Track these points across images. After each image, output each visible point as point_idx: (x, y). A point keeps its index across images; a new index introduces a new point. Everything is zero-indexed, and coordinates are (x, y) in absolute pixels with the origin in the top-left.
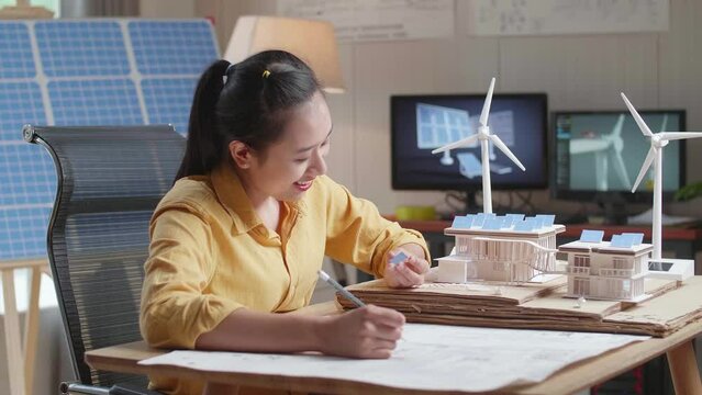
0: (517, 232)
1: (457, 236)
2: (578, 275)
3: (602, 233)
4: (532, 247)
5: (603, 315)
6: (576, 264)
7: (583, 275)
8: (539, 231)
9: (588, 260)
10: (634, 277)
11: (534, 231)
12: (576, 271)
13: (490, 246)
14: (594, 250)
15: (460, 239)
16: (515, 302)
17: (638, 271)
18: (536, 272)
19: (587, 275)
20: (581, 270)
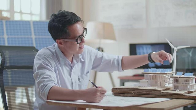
0: (161, 73)
1: (145, 74)
2: (175, 84)
3: (182, 73)
4: (165, 77)
5: (183, 94)
6: (175, 81)
7: (177, 84)
8: (167, 73)
9: (178, 80)
10: (191, 84)
11: (166, 73)
12: (175, 83)
13: (154, 76)
14: (180, 77)
15: (146, 75)
16: (160, 91)
17: (192, 83)
18: (166, 84)
19: (178, 84)
20: (176, 83)
